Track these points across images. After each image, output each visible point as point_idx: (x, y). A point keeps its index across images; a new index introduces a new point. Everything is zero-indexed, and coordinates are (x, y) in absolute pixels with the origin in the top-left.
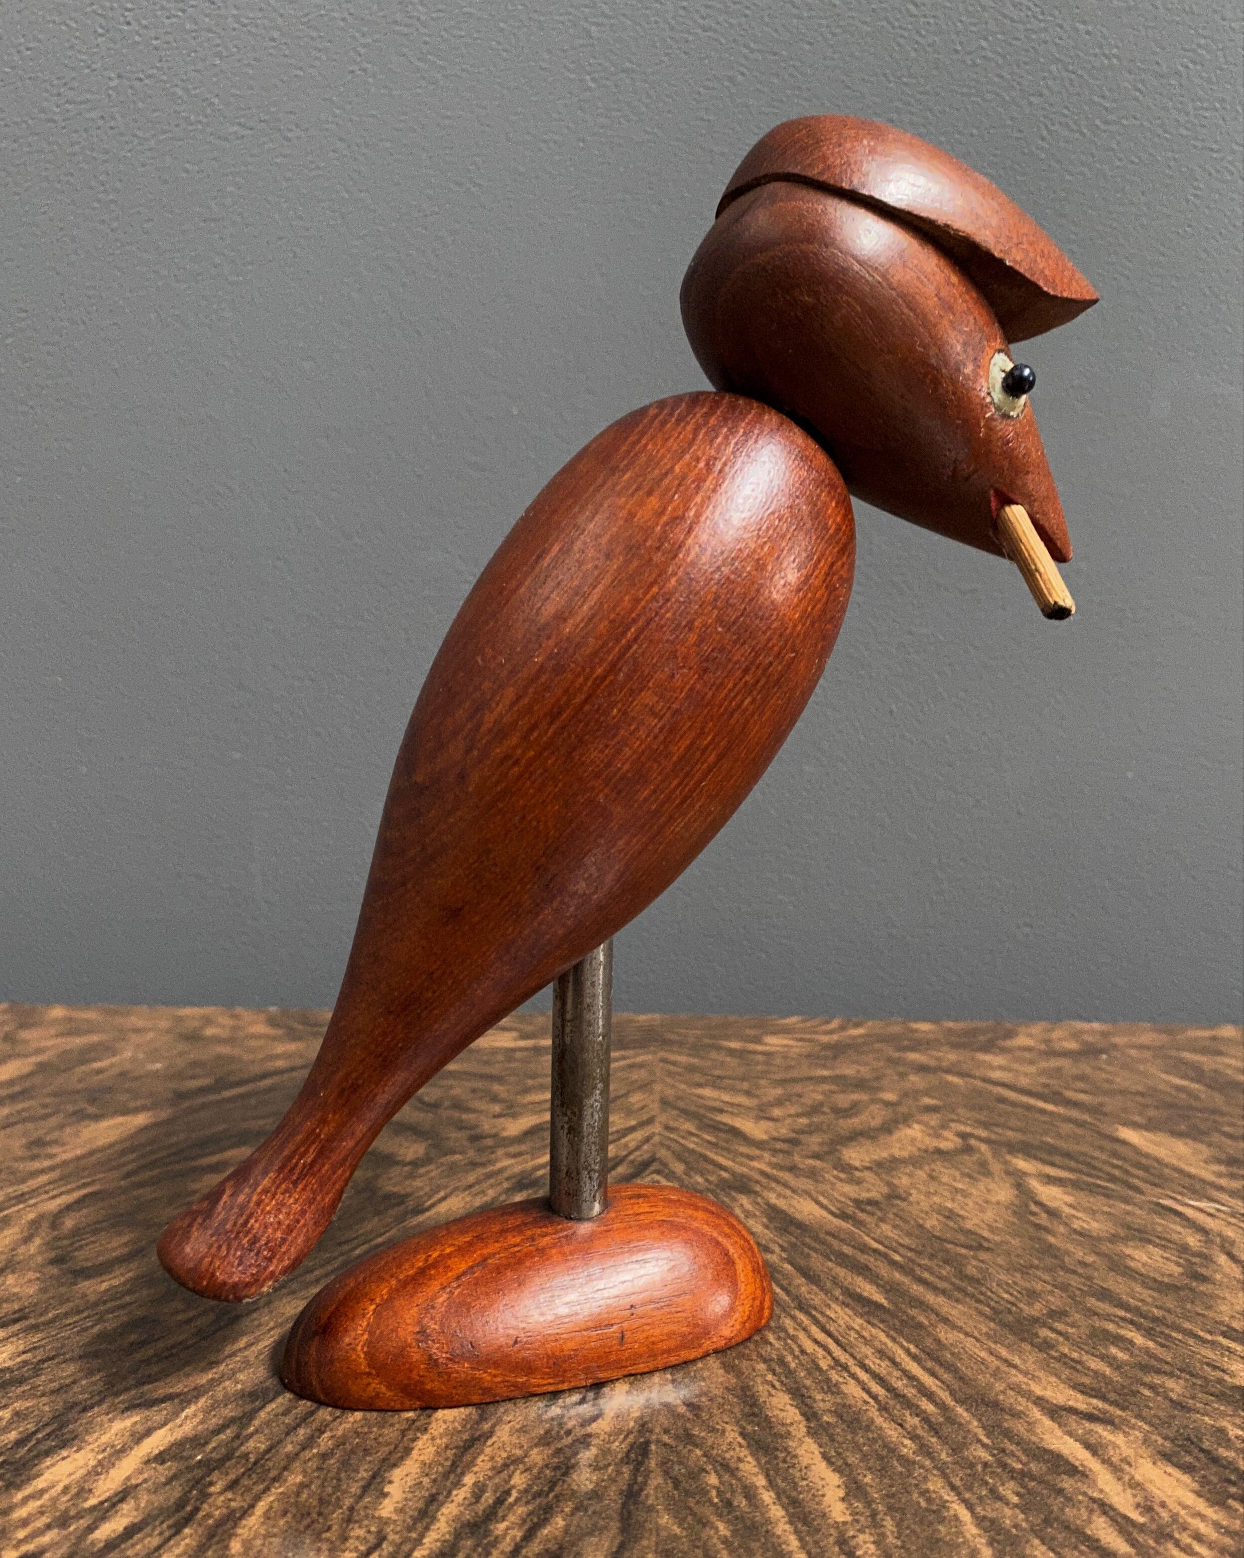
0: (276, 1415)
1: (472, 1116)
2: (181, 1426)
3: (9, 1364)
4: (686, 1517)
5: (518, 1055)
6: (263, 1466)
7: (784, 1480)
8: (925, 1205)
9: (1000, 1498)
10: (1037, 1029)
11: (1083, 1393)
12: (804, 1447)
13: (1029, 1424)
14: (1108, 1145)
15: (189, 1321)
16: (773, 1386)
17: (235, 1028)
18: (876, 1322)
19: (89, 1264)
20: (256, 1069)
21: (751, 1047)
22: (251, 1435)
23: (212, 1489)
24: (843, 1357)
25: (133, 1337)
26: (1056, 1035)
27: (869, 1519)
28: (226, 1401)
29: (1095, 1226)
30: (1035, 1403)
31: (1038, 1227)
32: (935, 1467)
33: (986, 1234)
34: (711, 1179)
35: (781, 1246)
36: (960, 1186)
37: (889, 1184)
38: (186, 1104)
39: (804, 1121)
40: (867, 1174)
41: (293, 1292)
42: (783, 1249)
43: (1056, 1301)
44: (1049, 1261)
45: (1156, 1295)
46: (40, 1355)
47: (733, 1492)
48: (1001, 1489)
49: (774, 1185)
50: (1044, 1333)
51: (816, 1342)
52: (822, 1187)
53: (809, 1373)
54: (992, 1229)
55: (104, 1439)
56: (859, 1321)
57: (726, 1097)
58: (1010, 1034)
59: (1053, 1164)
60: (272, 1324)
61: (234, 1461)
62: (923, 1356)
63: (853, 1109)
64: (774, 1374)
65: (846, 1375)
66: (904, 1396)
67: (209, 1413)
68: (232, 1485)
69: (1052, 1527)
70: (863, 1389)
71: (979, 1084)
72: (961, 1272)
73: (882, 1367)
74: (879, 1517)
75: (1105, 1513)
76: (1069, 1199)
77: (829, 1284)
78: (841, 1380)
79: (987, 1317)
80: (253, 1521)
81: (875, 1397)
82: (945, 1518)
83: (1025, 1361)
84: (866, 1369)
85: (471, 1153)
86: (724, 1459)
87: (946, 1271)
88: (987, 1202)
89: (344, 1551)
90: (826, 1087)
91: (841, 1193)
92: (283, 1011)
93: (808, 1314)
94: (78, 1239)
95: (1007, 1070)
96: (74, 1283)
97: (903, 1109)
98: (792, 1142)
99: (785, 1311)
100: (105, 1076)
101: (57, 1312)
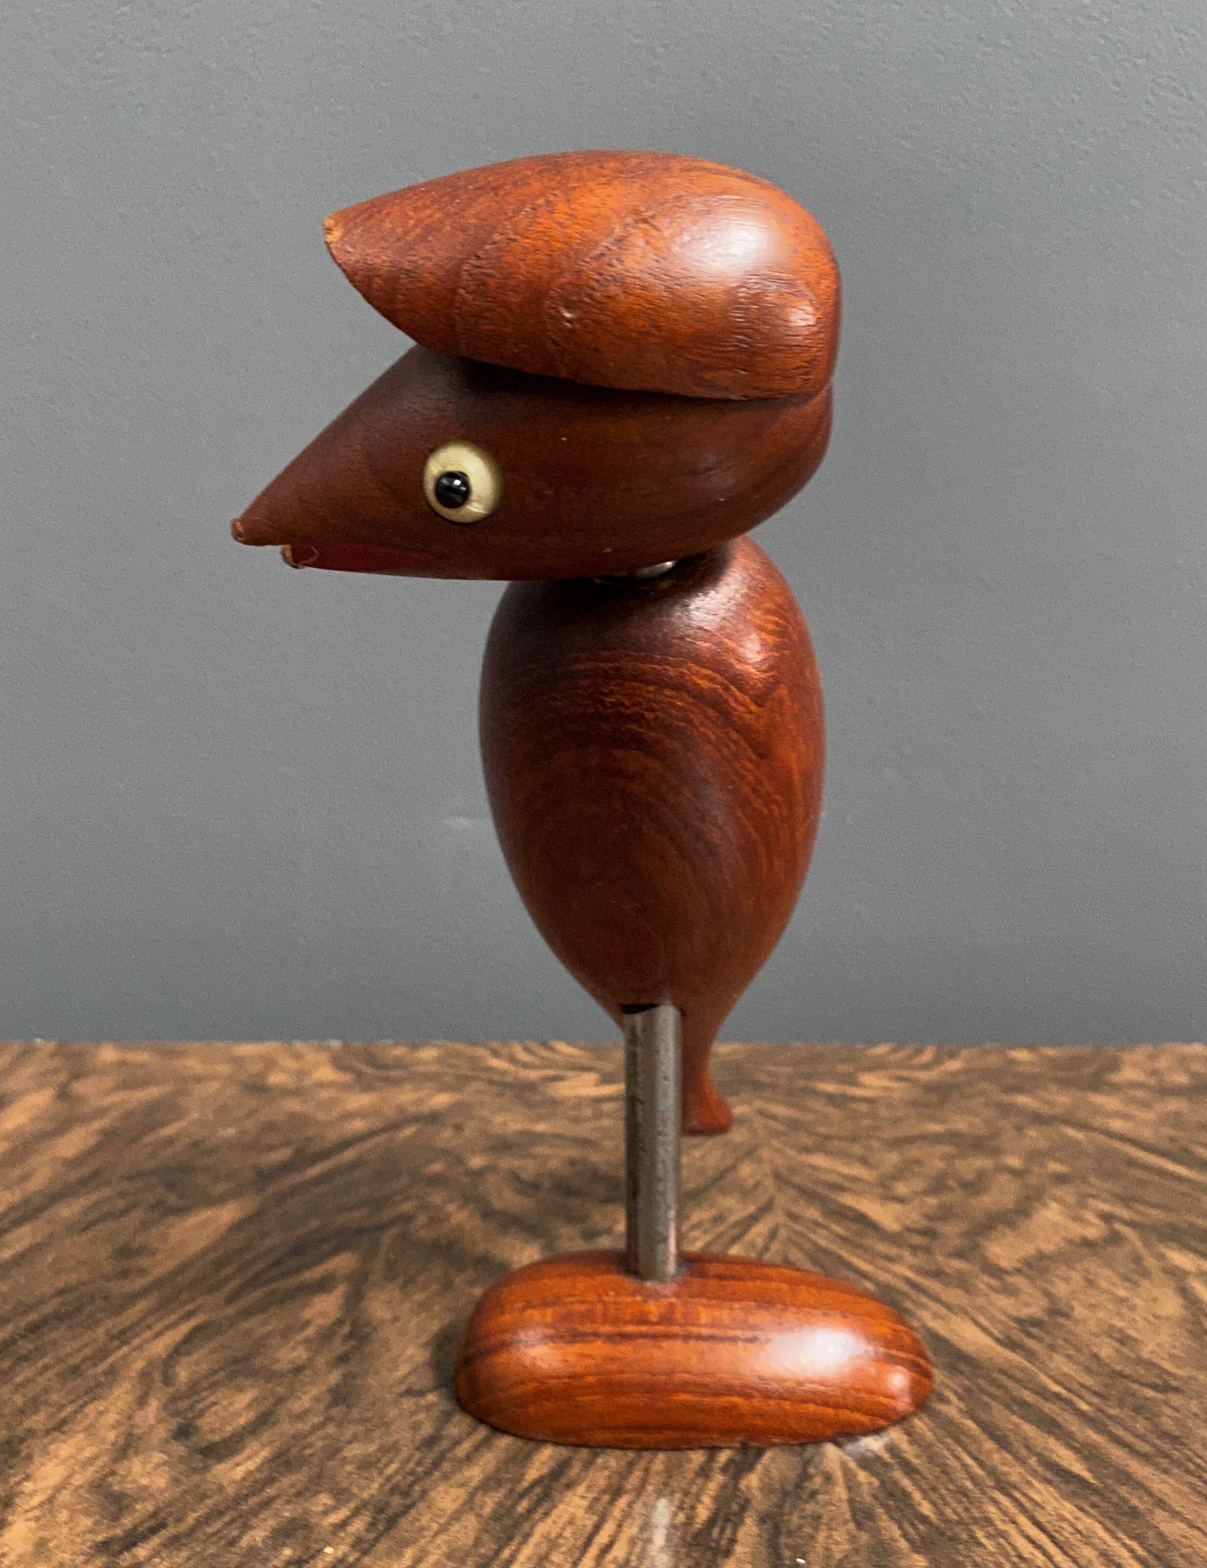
8: (1092, 1325)
10: (1141, 1055)
15: (343, 1525)
17: (302, 1074)
18: (1085, 1507)
19: (218, 1437)
20: (333, 1136)
21: (850, 1090)
25: (287, 1552)
26: (1162, 1064)
33: (1167, 1365)
35: (956, 1393)
36: (1122, 1293)
37: (1047, 1294)
38: (273, 1188)
40: (1020, 1281)
41: (446, 1477)
42: (959, 1397)
49: (924, 1299)
51: (1030, 1540)
52: (977, 1300)
54: (1172, 1357)
56: (1069, 1506)
57: (841, 1167)
58: (1114, 1065)
60: (435, 1526)
63: (981, 1182)
71: (1102, 1138)
72: (1156, 1425)
77: (1022, 1450)
87: (1141, 1425)
88: (1158, 1317)
90: (944, 1149)
91: (1000, 1310)
92: (346, 1047)
93: (1010, 1496)
94: (196, 1398)
95: (1125, 1117)
96: (206, 1469)
97: (1033, 1180)
98: (929, 1233)
99: (983, 1492)
100: (177, 1148)
101: (197, 1514)
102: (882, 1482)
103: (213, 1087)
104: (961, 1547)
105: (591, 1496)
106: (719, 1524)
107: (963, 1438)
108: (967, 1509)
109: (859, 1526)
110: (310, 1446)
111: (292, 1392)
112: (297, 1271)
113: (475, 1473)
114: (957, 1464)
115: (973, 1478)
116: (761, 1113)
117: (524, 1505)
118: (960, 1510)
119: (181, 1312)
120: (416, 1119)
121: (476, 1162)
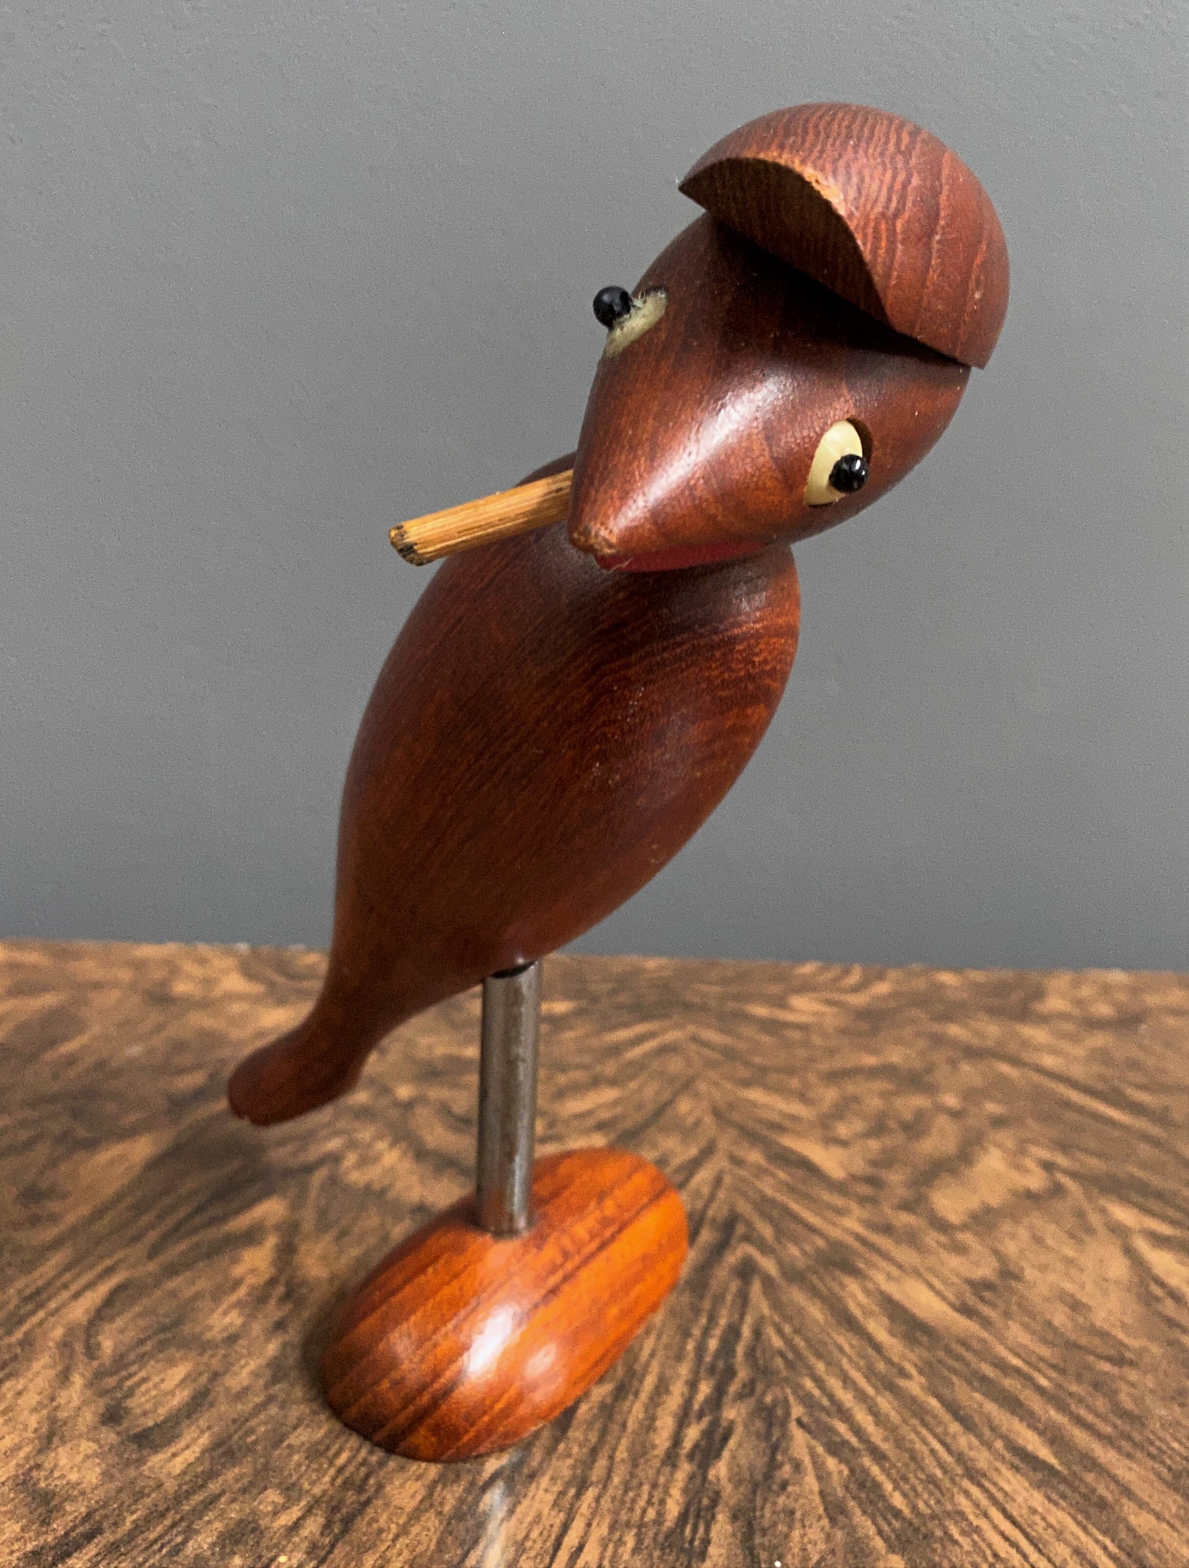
8: (1043, 1288)
10: (1064, 981)
15: (296, 1526)
17: (208, 982)
18: (1054, 1496)
19: (150, 1422)
21: (780, 1014)
25: (238, 1561)
26: (1085, 993)
31: (1171, 1322)
33: (1121, 1336)
34: (808, 1248)
35: (917, 1367)
36: (1070, 1252)
37: (996, 1253)
40: (970, 1238)
42: (921, 1371)
49: (875, 1258)
51: (1007, 1539)
52: (928, 1261)
54: (1123, 1325)
56: (1039, 1497)
58: (1039, 994)
60: (394, 1528)
63: (921, 1124)
71: (1037, 1077)
72: (1115, 1403)
77: (987, 1433)
79: (1170, 1485)
87: (1101, 1403)
88: (1106, 1280)
90: (880, 1085)
91: (952, 1270)
92: (255, 952)
93: (980, 1485)
94: (124, 1373)
95: (1053, 1051)
96: (140, 1462)
97: (971, 1122)
98: (874, 1181)
99: (953, 1482)
100: (80, 1068)
101: (134, 1517)
102: (852, 1471)
103: (115, 994)
104: (937, 1546)
105: (556, 1489)
106: (691, 1521)
107: (928, 1418)
108: (939, 1502)
109: (833, 1521)
110: (252, 1431)
111: (228, 1366)
112: (224, 1218)
114: (925, 1450)
115: (942, 1466)
116: (695, 1039)
117: (486, 1499)
118: (932, 1502)
119: (99, 1269)
121: (404, 1092)
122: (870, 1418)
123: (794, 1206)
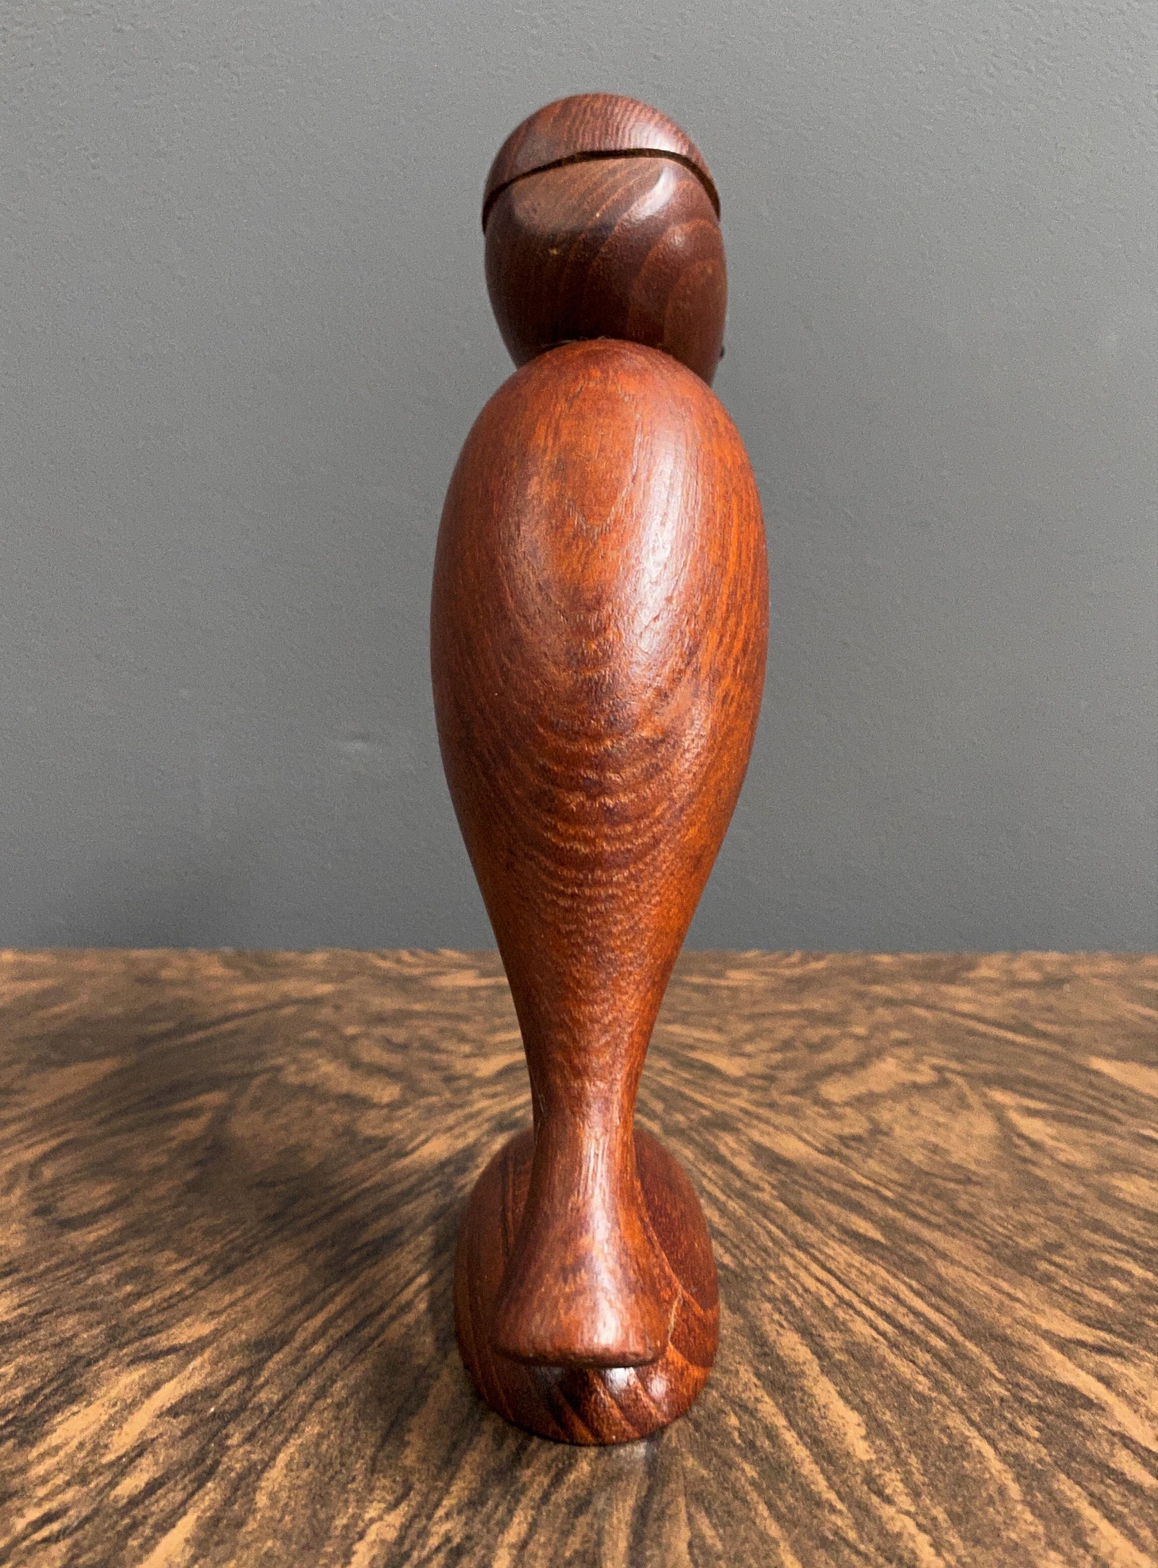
0: (286, 1366)
1: (444, 1057)
2: (189, 1378)
3: (6, 1318)
4: (711, 1459)
5: (483, 994)
6: (278, 1417)
7: (805, 1419)
8: (908, 1140)
9: (1019, 1432)
10: (998, 959)
11: (1089, 1325)
12: (820, 1385)
13: (1039, 1357)
14: (1082, 1075)
15: (184, 1271)
16: (781, 1326)
17: (192, 970)
18: (875, 1258)
19: (74, 1214)
20: (216, 1013)
21: (714, 981)
22: (262, 1386)
23: (229, 1442)
24: (847, 1295)
25: (129, 1288)
26: (1016, 966)
27: (894, 1457)
28: (233, 1351)
29: (1081, 1158)
30: (1043, 1337)
31: (1024, 1160)
32: (954, 1404)
33: (973, 1167)
34: (693, 1116)
35: (770, 1183)
36: (941, 1120)
37: (871, 1120)
38: (152, 1049)
39: (778, 1057)
40: (848, 1111)
42: (774, 1187)
43: (1052, 1234)
44: (1039, 1194)
45: (1148, 1226)
46: (37, 1308)
47: (754, 1434)
48: (1020, 1423)
49: (755, 1122)
50: (1043, 1266)
51: (818, 1280)
52: (804, 1124)
53: (815, 1311)
54: (978, 1162)
55: (113, 1393)
56: (858, 1258)
57: (697, 1034)
58: (971, 967)
59: (1031, 1096)
61: (248, 1413)
62: (926, 1292)
63: (825, 1044)
64: (781, 1313)
65: (851, 1312)
66: (912, 1332)
67: (216, 1364)
68: (250, 1438)
69: (1074, 1460)
70: (871, 1326)
71: (947, 1016)
72: (953, 1207)
73: (888, 1305)
74: (902, 1456)
75: (1126, 1446)
76: (1049, 1130)
77: (823, 1222)
78: (847, 1317)
79: (985, 1252)
80: (275, 1476)
81: (883, 1334)
82: (968, 1455)
83: (1028, 1295)
84: (872, 1306)
85: (448, 1095)
86: (741, 1399)
87: (938, 1206)
88: (971, 1136)
89: (371, 1502)
90: (795, 1022)
91: (826, 1130)
92: (238, 952)
93: (806, 1252)
94: (58, 1189)
95: (972, 1001)
96: (61, 1234)
97: (874, 1042)
98: (768, 1078)
99: (782, 1248)
101: (48, 1264)
103: (105, 980)
107: (772, 1215)
108: (764, 1260)
110: (161, 1220)
111: (149, 1185)
112: (170, 1104)
113: (312, 1238)
114: (761, 1231)
115: (773, 1239)
117: (355, 1258)
118: (758, 1261)
119: (54, 1131)
120: (297, 1002)
121: (351, 1030)
122: (717, 1213)
123: (687, 1091)
